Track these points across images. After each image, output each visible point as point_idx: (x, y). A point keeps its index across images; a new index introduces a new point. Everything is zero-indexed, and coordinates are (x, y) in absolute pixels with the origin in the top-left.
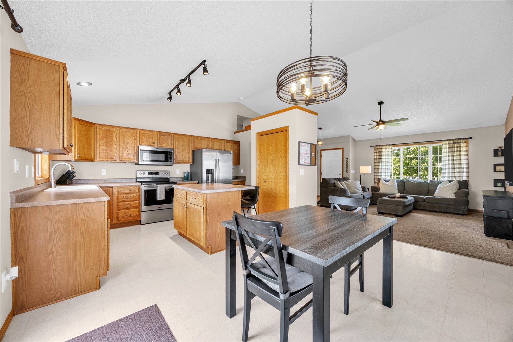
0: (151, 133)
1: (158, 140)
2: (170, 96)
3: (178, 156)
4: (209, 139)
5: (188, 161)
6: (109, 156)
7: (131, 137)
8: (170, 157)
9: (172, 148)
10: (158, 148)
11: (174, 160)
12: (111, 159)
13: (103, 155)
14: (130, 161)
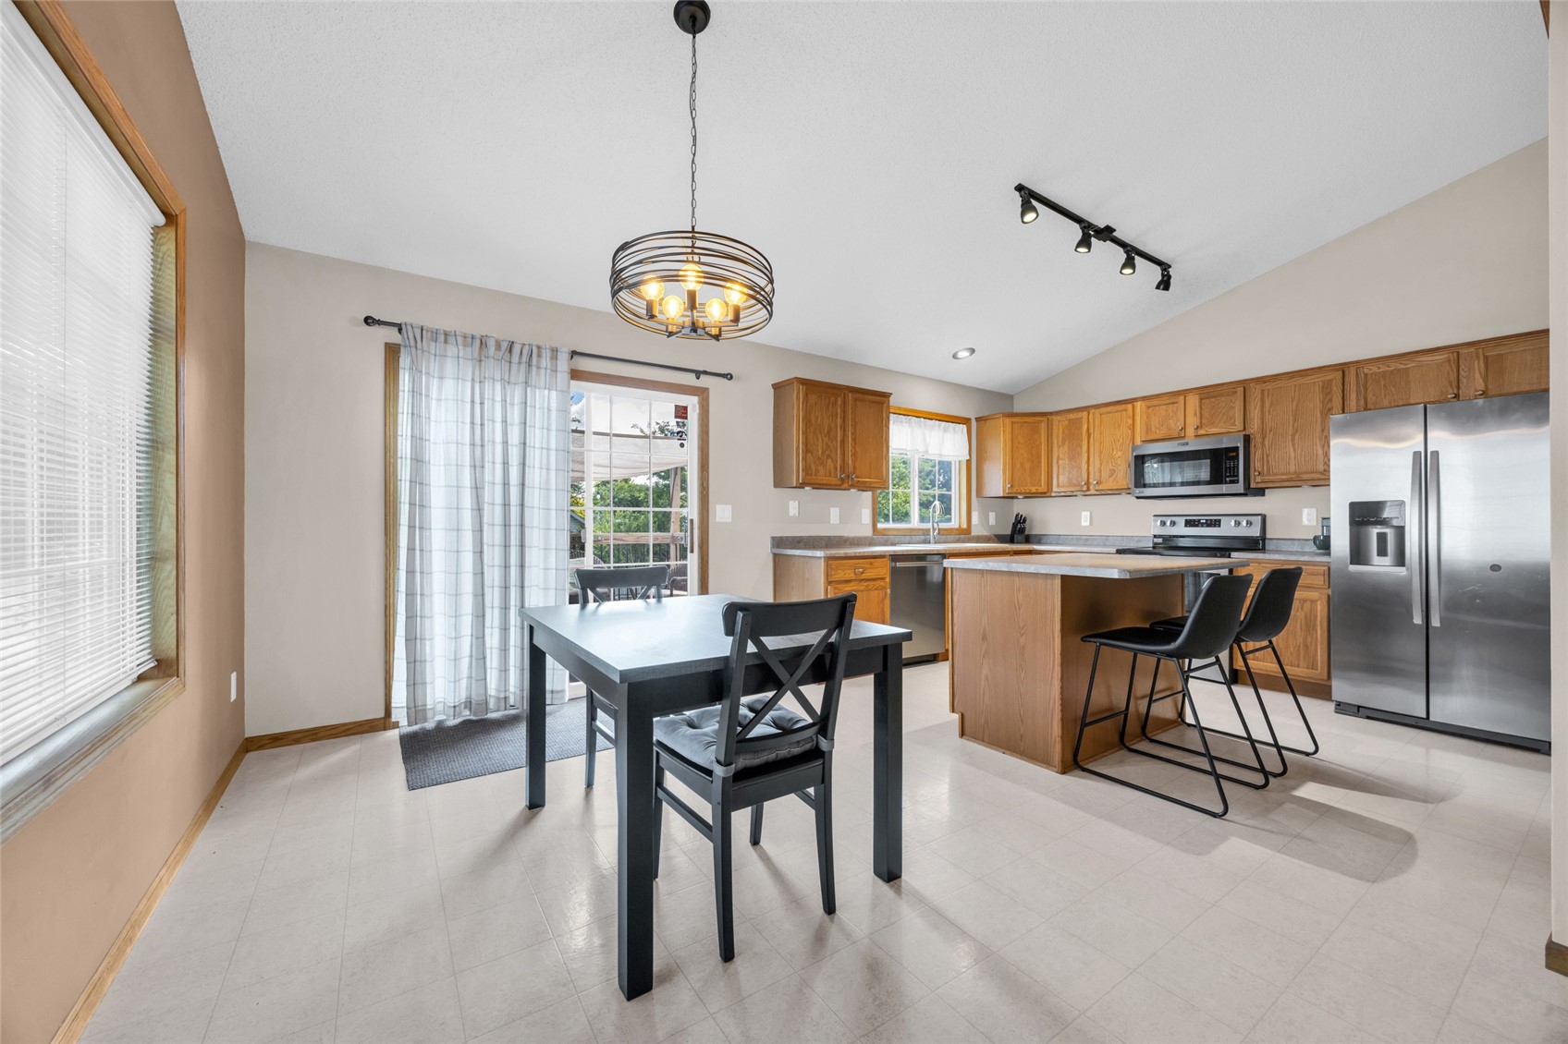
0: (1171, 401)
1: (1195, 415)
2: (1163, 275)
3: (1273, 456)
4: (1460, 351)
5: (1322, 473)
6: (1074, 481)
7: (1119, 427)
8: (1230, 468)
9: (1244, 433)
10: (1187, 444)
11: (1257, 473)
12: (1077, 489)
13: (1064, 480)
14: (1120, 491)
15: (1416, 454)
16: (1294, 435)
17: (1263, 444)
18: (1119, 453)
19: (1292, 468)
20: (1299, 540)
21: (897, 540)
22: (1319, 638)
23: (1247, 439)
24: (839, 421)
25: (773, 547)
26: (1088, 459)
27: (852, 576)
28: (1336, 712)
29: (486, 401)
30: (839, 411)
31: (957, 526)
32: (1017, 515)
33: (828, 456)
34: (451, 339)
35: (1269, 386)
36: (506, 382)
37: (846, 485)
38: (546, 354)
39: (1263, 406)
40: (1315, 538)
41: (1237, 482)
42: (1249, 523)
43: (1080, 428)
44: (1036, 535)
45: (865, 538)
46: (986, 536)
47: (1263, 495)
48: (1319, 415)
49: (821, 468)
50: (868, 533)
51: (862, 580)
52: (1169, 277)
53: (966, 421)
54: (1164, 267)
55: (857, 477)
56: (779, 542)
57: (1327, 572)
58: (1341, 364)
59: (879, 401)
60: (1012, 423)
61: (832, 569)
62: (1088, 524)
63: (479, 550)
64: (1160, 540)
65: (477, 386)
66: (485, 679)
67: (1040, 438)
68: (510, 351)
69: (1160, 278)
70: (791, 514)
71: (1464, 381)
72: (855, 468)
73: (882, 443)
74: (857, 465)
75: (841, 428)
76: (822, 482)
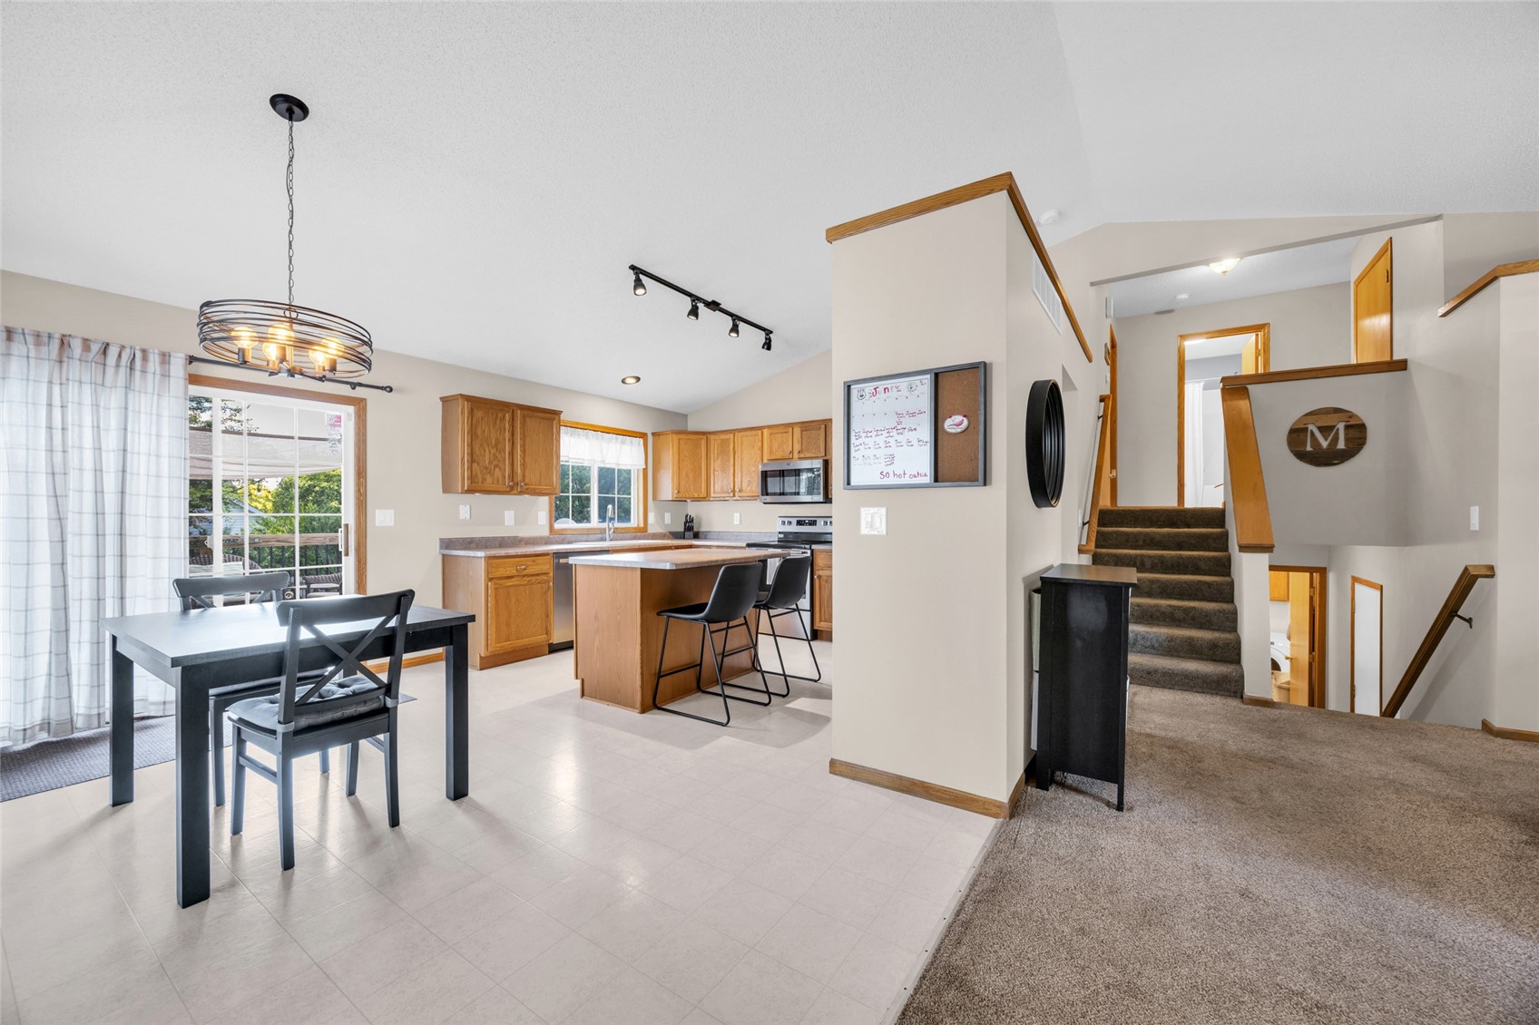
0: (785, 431)
1: (798, 442)
2: (766, 339)
6: (725, 489)
7: (753, 447)
9: (825, 458)
10: (793, 464)
12: (727, 495)
13: (718, 487)
14: (753, 498)
18: (754, 469)
21: (574, 538)
23: (826, 462)
24: (507, 435)
25: (441, 548)
26: (734, 472)
27: (514, 572)
29: (70, 405)
30: (507, 425)
31: (636, 526)
32: (687, 516)
33: (496, 466)
34: (18, 338)
36: (99, 385)
37: (515, 492)
38: (154, 361)
41: (820, 494)
43: (728, 447)
44: (703, 532)
45: (541, 538)
46: (661, 534)
49: (488, 477)
50: (546, 533)
51: (524, 576)
52: (770, 341)
53: (643, 436)
54: (768, 332)
55: (526, 484)
56: (447, 544)
59: (549, 419)
60: (679, 439)
61: (492, 567)
62: (738, 523)
63: (60, 561)
64: (782, 536)
65: (56, 389)
66: (70, 697)
67: (701, 452)
68: (105, 352)
69: (764, 341)
70: (462, 517)
72: (524, 476)
73: (552, 455)
74: (527, 473)
75: (509, 440)
76: (490, 489)
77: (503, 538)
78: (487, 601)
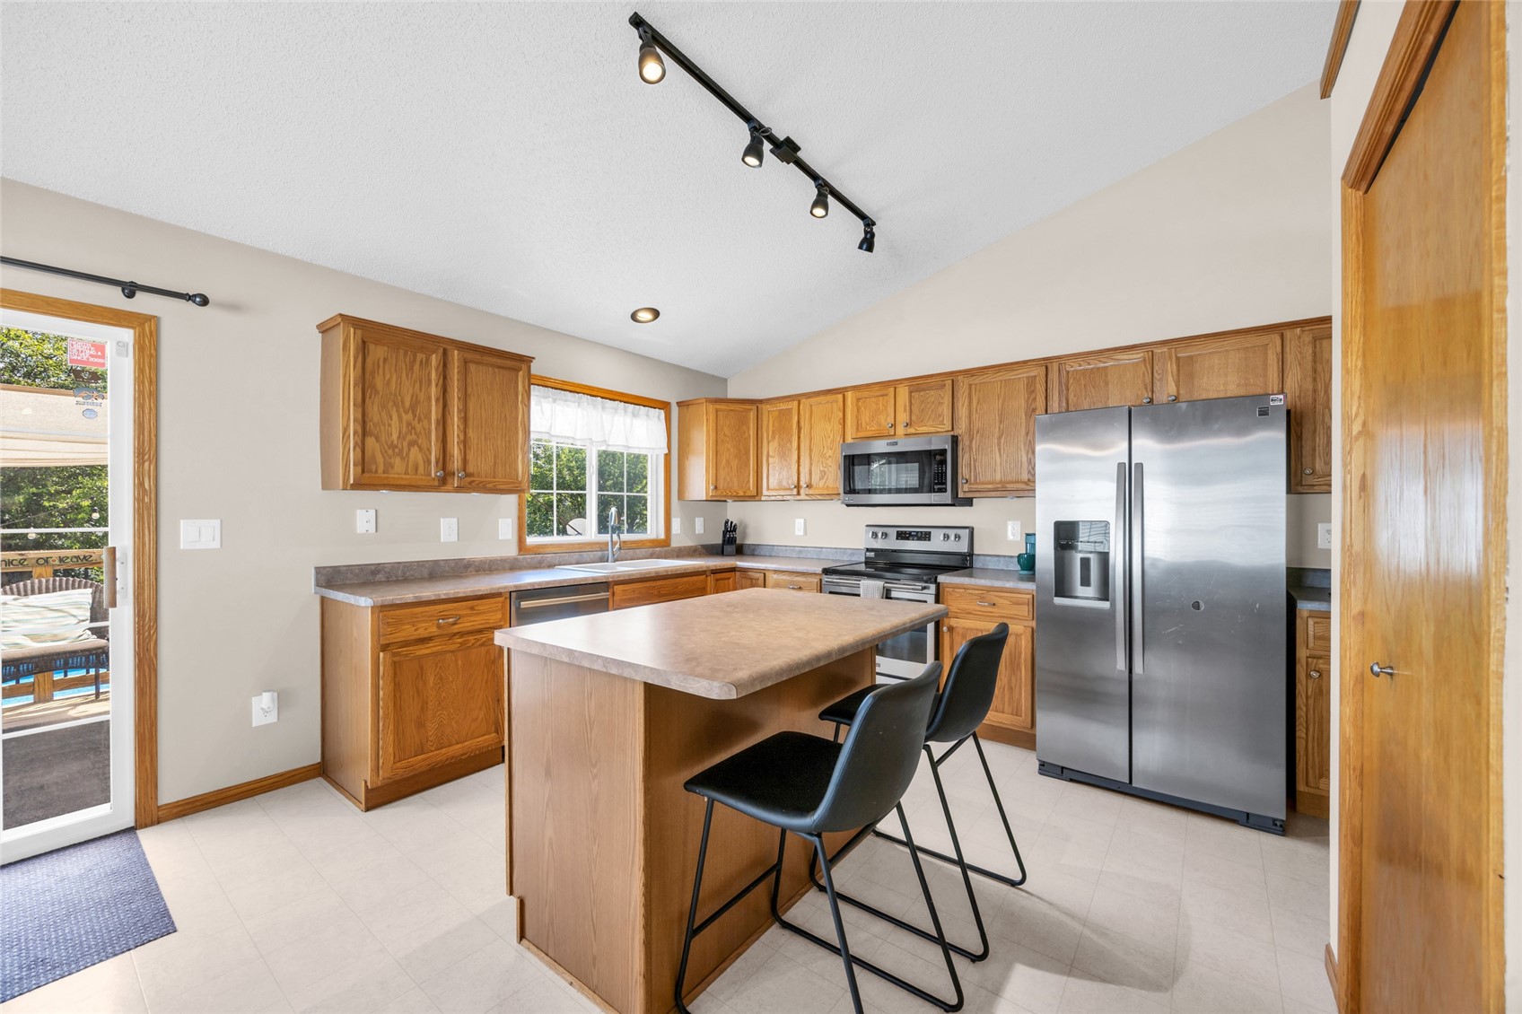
0: (882, 393)
1: (905, 410)
2: (866, 232)
3: (979, 464)
4: (1155, 350)
5: (1026, 483)
6: (785, 484)
7: (830, 420)
8: (938, 473)
9: (952, 433)
10: (896, 443)
11: (964, 481)
12: (788, 492)
13: (773, 482)
14: (829, 496)
15: (1121, 465)
16: (1000, 438)
17: (970, 447)
18: (830, 453)
19: (998, 477)
20: (1004, 556)
21: (557, 560)
22: (1023, 680)
23: (955, 440)
24: (434, 391)
25: (318, 584)
26: (799, 458)
27: (433, 630)
28: (1040, 773)
30: (434, 374)
31: (653, 536)
32: (727, 522)
33: (412, 444)
35: (976, 380)
37: (448, 487)
39: (970, 402)
40: (1020, 556)
41: (945, 491)
42: (958, 537)
43: (790, 420)
44: (749, 545)
45: (503, 560)
46: (690, 548)
47: (971, 505)
48: (1023, 416)
49: (397, 461)
50: (511, 551)
51: (455, 635)
52: (873, 235)
53: (664, 406)
54: (869, 222)
55: (470, 476)
56: (329, 578)
57: (1031, 600)
58: (1044, 359)
60: (717, 411)
61: (386, 624)
62: (802, 533)
64: (872, 554)
67: (748, 428)
69: (863, 236)
70: (360, 530)
71: (1157, 384)
72: (465, 461)
73: (517, 428)
74: (470, 457)
75: (437, 400)
76: (400, 482)
77: (436, 562)
78: (376, 687)
